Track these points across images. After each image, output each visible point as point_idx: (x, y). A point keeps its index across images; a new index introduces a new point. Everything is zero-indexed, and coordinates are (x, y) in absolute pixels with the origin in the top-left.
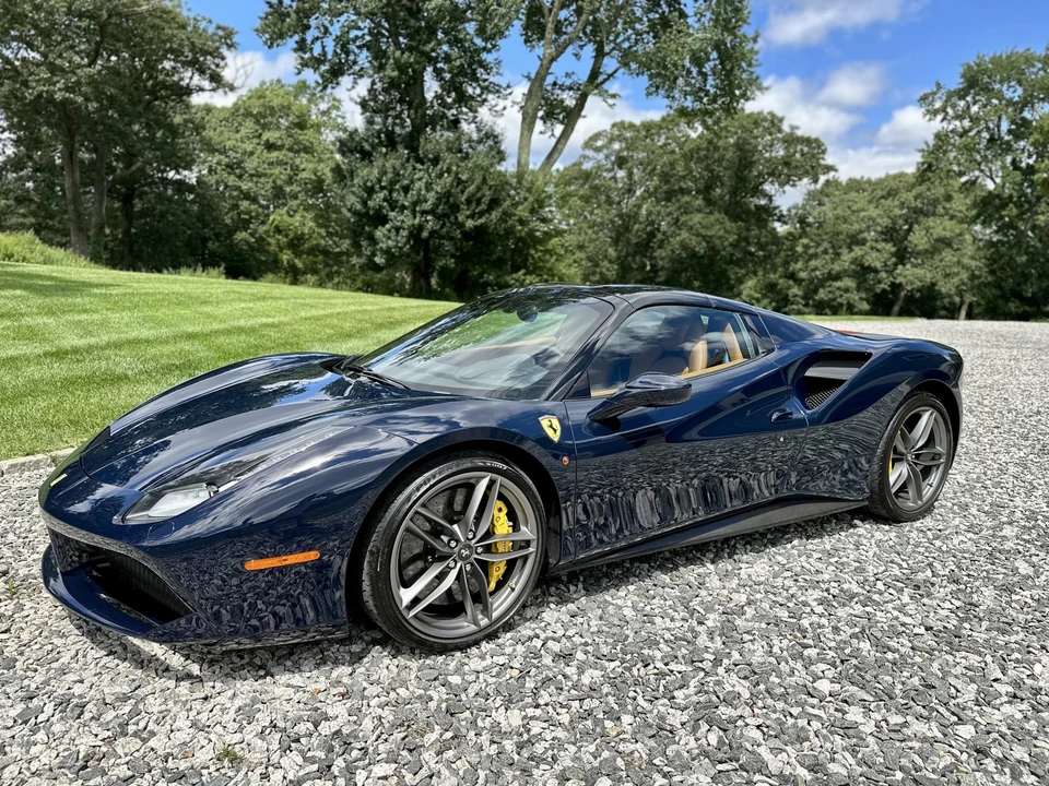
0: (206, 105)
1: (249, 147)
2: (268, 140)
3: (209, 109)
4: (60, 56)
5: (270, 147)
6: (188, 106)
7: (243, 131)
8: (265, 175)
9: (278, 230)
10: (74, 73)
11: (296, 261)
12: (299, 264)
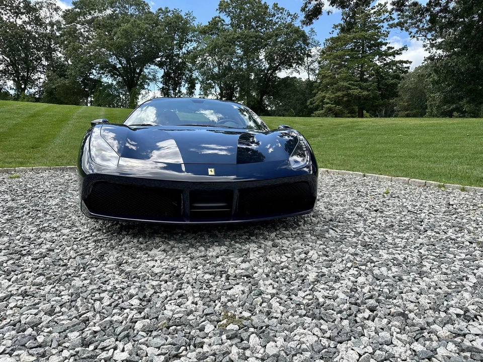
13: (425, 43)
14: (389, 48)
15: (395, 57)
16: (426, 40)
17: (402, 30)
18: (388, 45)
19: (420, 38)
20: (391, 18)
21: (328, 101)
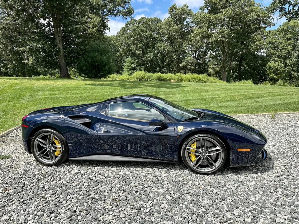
0: (269, 30)
1: (281, 41)
2: (287, 37)
3: (270, 32)
4: (221, 29)
5: (288, 39)
6: (263, 32)
7: (280, 36)
8: (285, 49)
9: (270, 68)
10: (223, 33)
11: (275, 76)
12: (276, 77)
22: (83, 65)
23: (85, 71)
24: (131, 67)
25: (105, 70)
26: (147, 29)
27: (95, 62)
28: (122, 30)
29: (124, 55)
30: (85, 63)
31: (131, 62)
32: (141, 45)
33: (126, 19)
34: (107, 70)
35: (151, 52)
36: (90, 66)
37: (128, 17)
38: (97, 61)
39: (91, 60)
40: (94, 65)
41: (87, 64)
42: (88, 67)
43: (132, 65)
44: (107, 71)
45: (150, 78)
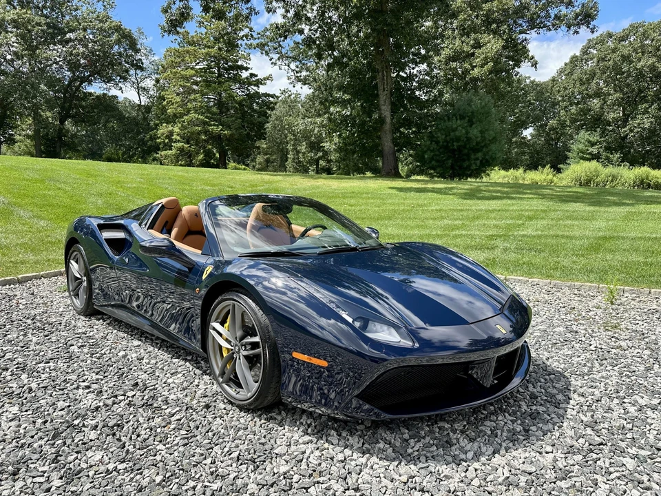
13: (289, 75)
14: (252, 75)
15: (258, 87)
16: (290, 71)
17: (262, 53)
18: (250, 71)
19: (283, 67)
20: (252, 36)
21: (178, 138)
22: (425, 149)
23: (430, 162)
24: (590, 154)
25: (475, 160)
26: (643, 53)
27: (453, 142)
28: (571, 62)
29: (568, 123)
30: (431, 143)
31: (589, 142)
32: (618, 95)
33: (577, 32)
34: (480, 159)
35: (648, 113)
36: (441, 150)
37: (583, 29)
38: (458, 139)
39: (443, 137)
40: (451, 148)
41: (435, 147)
42: (437, 153)
43: (591, 149)
44: (478, 162)
45: (612, 181)
